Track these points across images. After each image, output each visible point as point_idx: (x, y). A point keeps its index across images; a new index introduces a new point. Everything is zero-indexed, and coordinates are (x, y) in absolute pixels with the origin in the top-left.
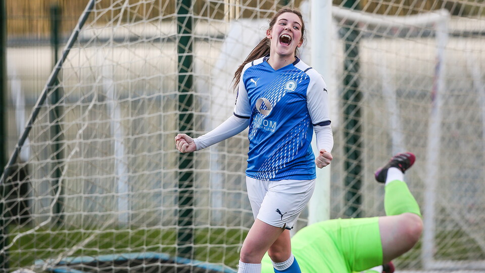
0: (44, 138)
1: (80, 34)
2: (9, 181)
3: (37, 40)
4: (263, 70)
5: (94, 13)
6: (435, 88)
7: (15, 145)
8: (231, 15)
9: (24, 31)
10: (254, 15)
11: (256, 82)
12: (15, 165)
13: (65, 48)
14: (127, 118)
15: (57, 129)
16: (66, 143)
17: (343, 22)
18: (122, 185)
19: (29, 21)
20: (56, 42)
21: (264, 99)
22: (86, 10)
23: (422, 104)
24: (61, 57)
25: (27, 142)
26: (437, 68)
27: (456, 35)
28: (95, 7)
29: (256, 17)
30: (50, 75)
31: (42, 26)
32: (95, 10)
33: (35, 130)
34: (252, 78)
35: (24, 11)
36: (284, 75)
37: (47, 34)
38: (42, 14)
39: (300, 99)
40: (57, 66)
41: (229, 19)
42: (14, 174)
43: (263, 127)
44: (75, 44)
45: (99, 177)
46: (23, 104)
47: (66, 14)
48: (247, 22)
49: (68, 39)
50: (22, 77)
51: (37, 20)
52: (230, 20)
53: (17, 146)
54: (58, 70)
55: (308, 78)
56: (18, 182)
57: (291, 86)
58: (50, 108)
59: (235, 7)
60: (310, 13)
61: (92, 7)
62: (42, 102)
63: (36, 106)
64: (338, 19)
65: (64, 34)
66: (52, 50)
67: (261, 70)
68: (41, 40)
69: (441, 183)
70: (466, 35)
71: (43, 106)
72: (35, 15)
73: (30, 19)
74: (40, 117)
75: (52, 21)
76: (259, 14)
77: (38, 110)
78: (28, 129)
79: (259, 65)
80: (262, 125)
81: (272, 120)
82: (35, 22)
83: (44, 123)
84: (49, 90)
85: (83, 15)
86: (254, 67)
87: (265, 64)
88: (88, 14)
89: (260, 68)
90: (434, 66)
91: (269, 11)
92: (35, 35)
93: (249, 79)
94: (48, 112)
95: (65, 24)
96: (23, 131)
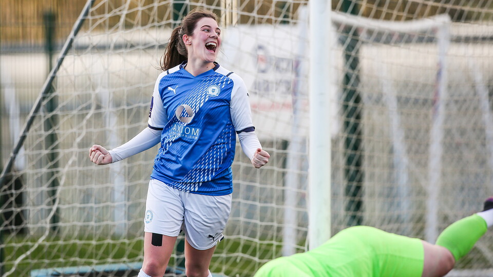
0: (39, 147)
1: (75, 41)
2: (5, 190)
3: (31, 47)
4: (181, 77)
5: (88, 20)
6: (437, 94)
7: (9, 153)
8: (228, 21)
9: (17, 37)
10: (251, 20)
11: (174, 90)
12: (9, 174)
13: (60, 55)
14: (122, 127)
15: (52, 138)
16: (62, 152)
17: (342, 28)
18: (118, 195)
19: (23, 28)
20: (50, 48)
21: (185, 106)
22: (81, 17)
23: (423, 111)
24: (55, 64)
25: (22, 151)
26: (439, 74)
27: (458, 40)
28: (90, 14)
29: (253, 23)
30: (44, 83)
31: (36, 33)
32: (90, 17)
33: (29, 139)
34: (169, 86)
35: (17, 18)
36: (205, 80)
37: (41, 41)
38: (36, 21)
39: (224, 104)
40: (51, 74)
41: (226, 24)
42: (9, 184)
43: (185, 136)
44: (70, 51)
45: (95, 187)
46: (18, 112)
47: (60, 21)
48: (244, 28)
49: (62, 46)
50: (16, 85)
51: (31, 28)
52: (227, 26)
53: (12, 155)
54: (53, 78)
55: (232, 82)
56: (13, 191)
57: (214, 91)
58: (45, 116)
59: (232, 13)
60: (309, 18)
61: (86, 14)
62: (37, 110)
63: (31, 114)
64: (337, 25)
65: (59, 41)
66: (47, 58)
67: (179, 77)
68: (35, 46)
69: (444, 191)
70: (467, 40)
71: (38, 115)
72: (29, 21)
73: (24, 26)
74: (35, 126)
75: (46, 28)
76: (256, 20)
77: (33, 118)
78: (23, 138)
79: (175, 73)
80: (183, 133)
81: (194, 127)
82: (28, 29)
83: (39, 131)
84: (44, 98)
85: (77, 22)
86: (170, 76)
87: (182, 71)
88: (83, 21)
89: (177, 76)
90: (435, 73)
91: (266, 17)
92: (29, 42)
93: (166, 88)
94: (43, 121)
95: (60, 31)
96: (17, 141)
